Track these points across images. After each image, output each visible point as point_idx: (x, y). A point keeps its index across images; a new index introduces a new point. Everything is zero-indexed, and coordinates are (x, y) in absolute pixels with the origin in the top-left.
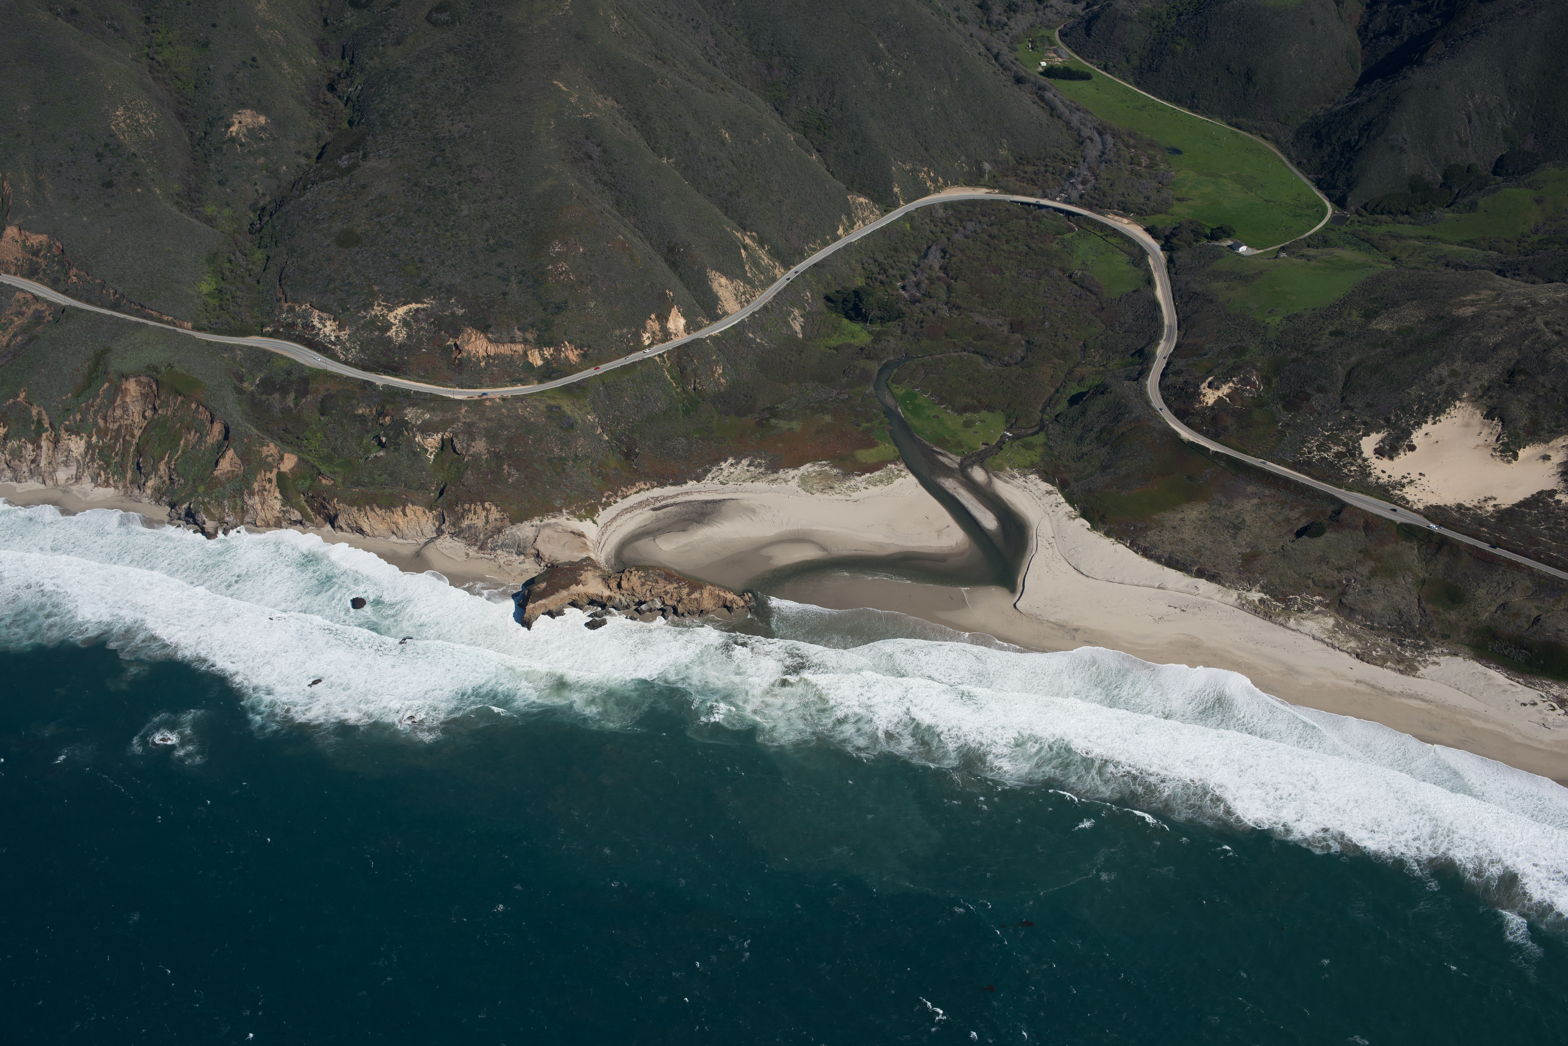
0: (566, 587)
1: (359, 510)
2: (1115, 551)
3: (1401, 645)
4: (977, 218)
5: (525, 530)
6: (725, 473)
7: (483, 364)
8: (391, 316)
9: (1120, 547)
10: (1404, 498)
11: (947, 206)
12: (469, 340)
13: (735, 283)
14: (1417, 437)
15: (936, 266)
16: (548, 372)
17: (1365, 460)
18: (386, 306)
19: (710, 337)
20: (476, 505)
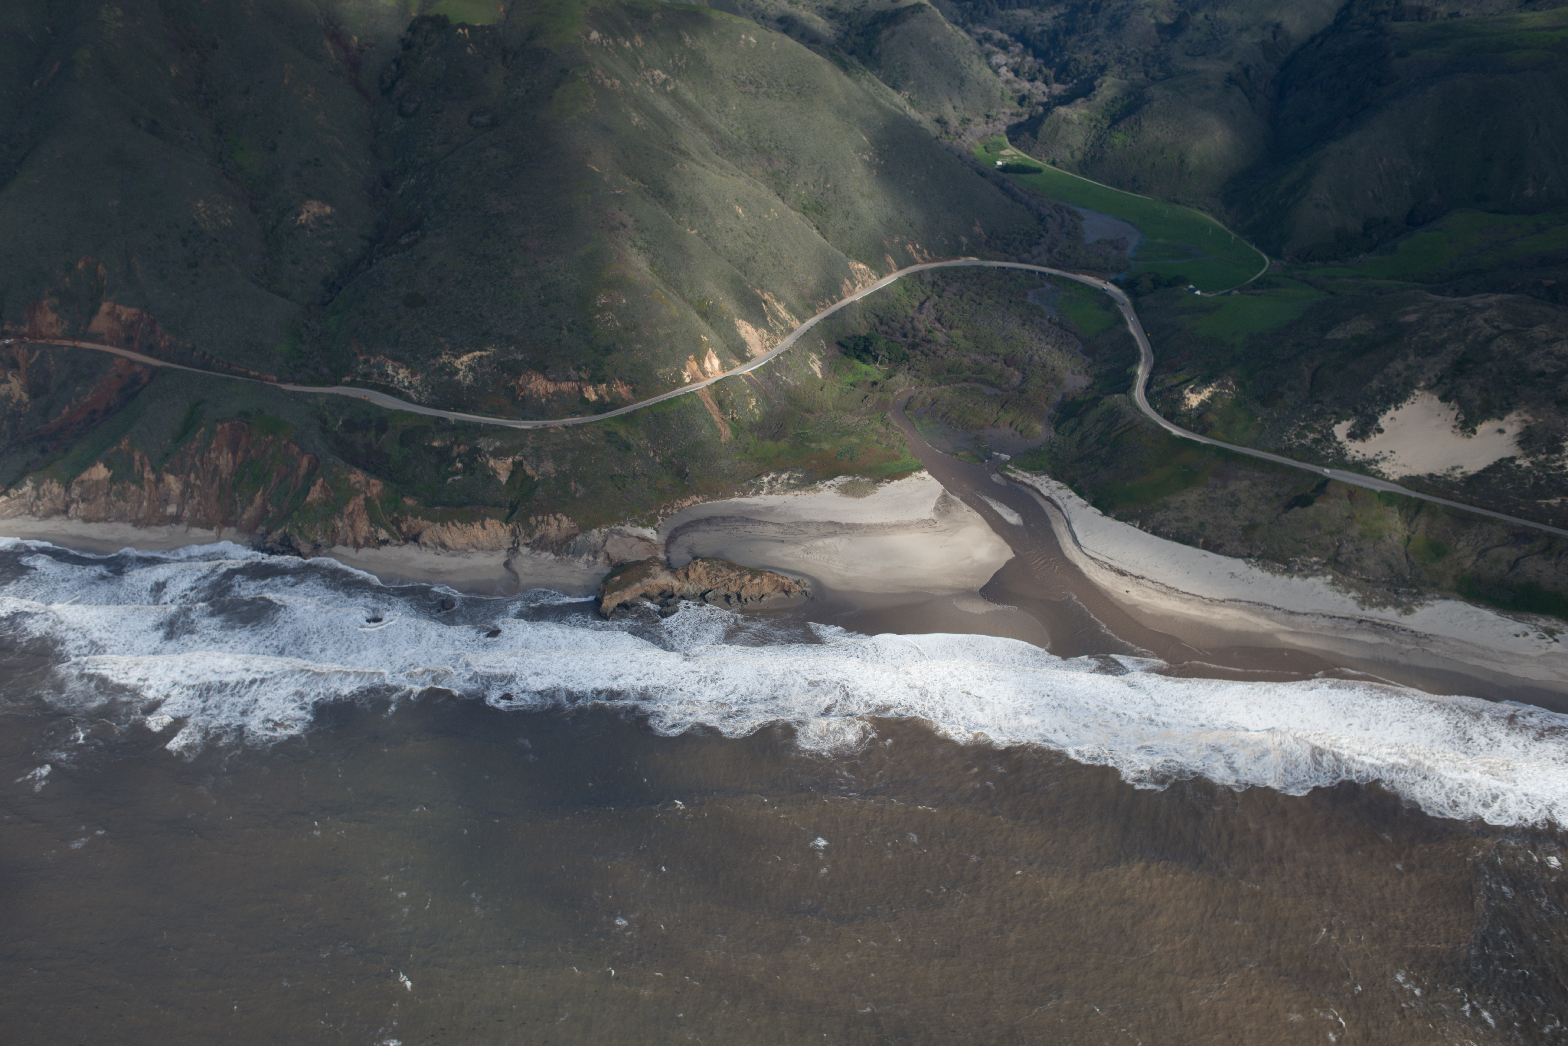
0: (638, 579)
1: (442, 525)
2: (1126, 531)
3: (1396, 592)
4: (961, 279)
5: (596, 535)
6: (769, 485)
7: (544, 400)
8: (457, 363)
9: (1132, 529)
10: (1379, 472)
11: (934, 271)
12: (530, 380)
13: (760, 331)
14: (1384, 421)
15: (931, 318)
16: (603, 405)
17: (1340, 443)
18: (452, 355)
19: (743, 374)
20: (548, 516)
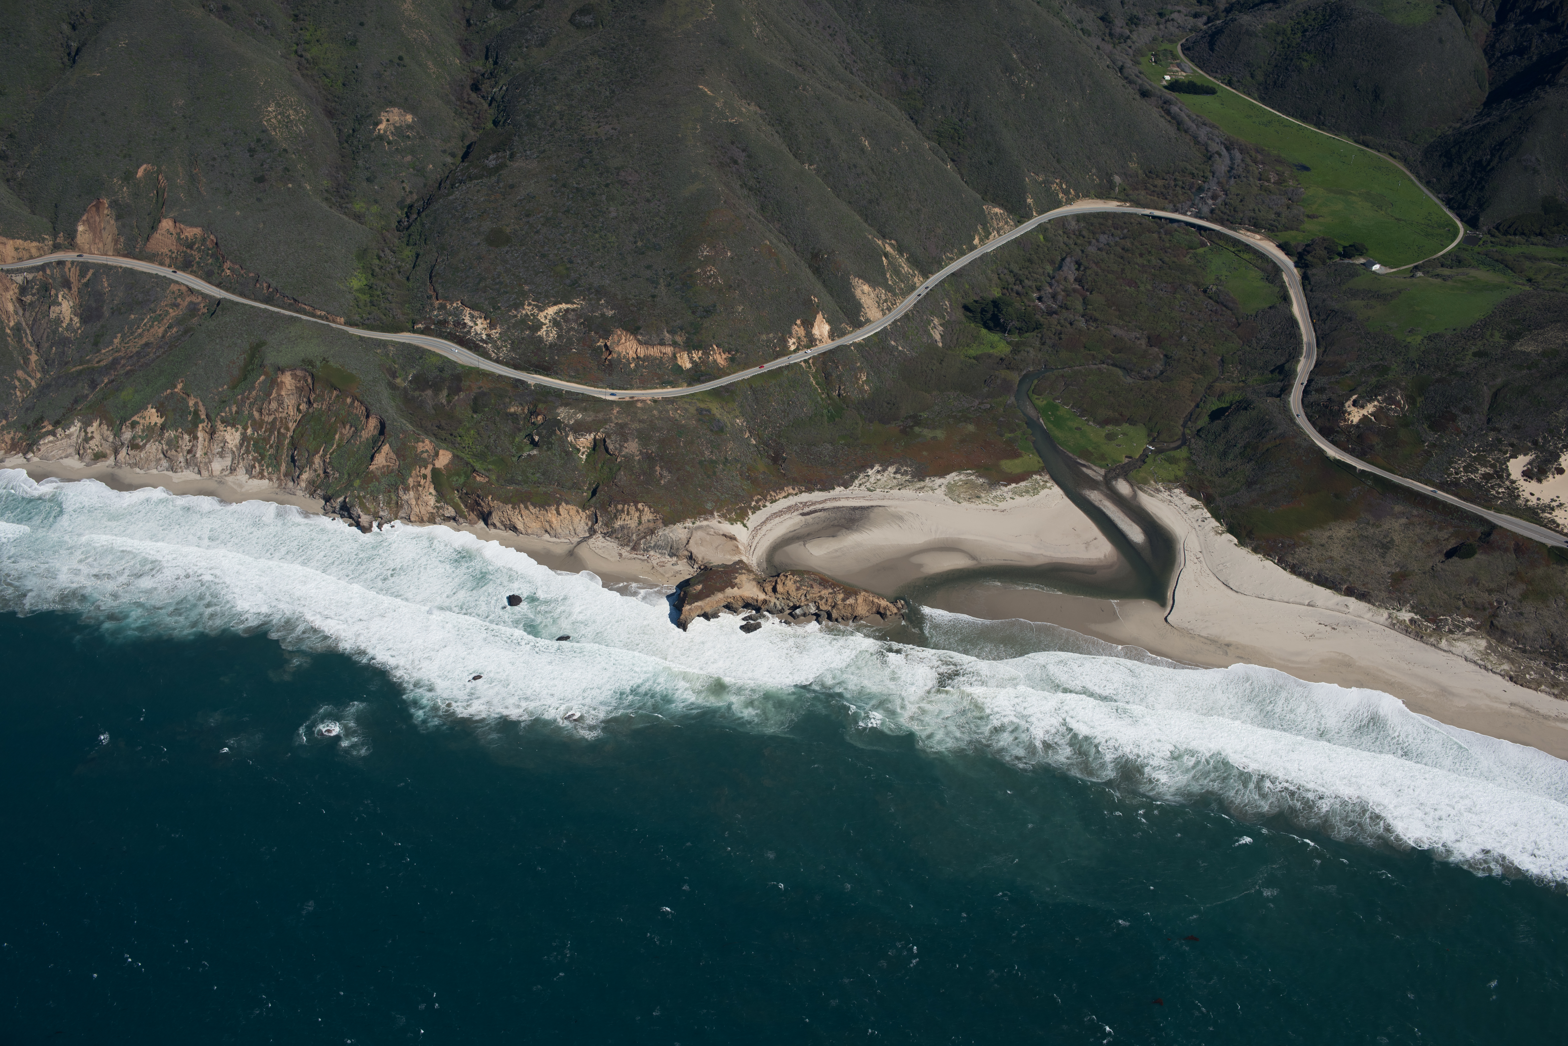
0: (722, 589)
1: (514, 508)
2: (1264, 567)
3: (1555, 669)
4: (1110, 231)
5: (678, 532)
6: (872, 480)
7: (632, 365)
8: (541, 317)
9: (1269, 564)
10: (1554, 521)
11: (1081, 218)
12: (619, 341)
13: (877, 290)
15: (1071, 278)
16: (697, 375)
17: (1513, 482)
18: (536, 306)
19: (854, 344)
20: (629, 505)
